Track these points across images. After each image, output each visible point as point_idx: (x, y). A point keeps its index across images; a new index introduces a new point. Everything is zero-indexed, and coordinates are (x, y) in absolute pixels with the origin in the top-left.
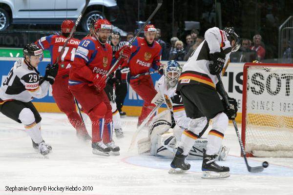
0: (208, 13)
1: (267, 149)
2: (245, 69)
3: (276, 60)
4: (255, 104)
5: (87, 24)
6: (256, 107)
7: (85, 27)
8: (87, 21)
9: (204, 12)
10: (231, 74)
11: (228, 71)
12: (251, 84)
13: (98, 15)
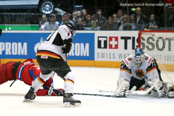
3: (162, 28)
5: (42, 8)
7: (41, 10)
8: (42, 6)
10: (134, 38)
11: (132, 36)
12: (146, 44)
13: (49, 2)
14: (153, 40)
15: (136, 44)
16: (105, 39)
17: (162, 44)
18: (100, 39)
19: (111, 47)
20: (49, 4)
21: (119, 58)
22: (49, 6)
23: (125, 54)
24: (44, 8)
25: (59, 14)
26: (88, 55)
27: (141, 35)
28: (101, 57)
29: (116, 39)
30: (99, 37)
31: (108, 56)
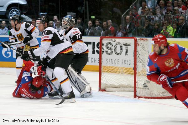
0: (81, 7)
1: (114, 86)
2: (101, 40)
4: (108, 61)
5: (10, 15)
6: (108, 62)
7: (8, 17)
8: (10, 13)
9: (79, 7)
10: (94, 43)
11: (92, 41)
12: (106, 49)
13: (16, 9)
14: (112, 45)
15: (96, 49)
17: (120, 49)
20: (16, 11)
22: (16, 13)
24: (11, 15)
25: (25, 20)
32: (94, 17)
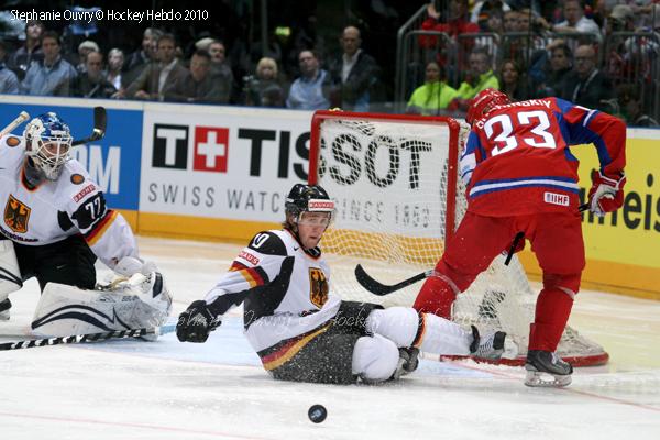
2: (316, 125)
3: (388, 105)
10: (285, 136)
11: (278, 128)
14: (356, 145)
15: (294, 158)
16: (181, 134)
18: (162, 133)
19: (200, 163)
21: (230, 206)
23: (251, 194)
25: (13, 34)
26: (115, 189)
27: (322, 125)
28: (163, 200)
29: (223, 136)
30: (157, 127)
31: (190, 197)
32: (285, 32)
